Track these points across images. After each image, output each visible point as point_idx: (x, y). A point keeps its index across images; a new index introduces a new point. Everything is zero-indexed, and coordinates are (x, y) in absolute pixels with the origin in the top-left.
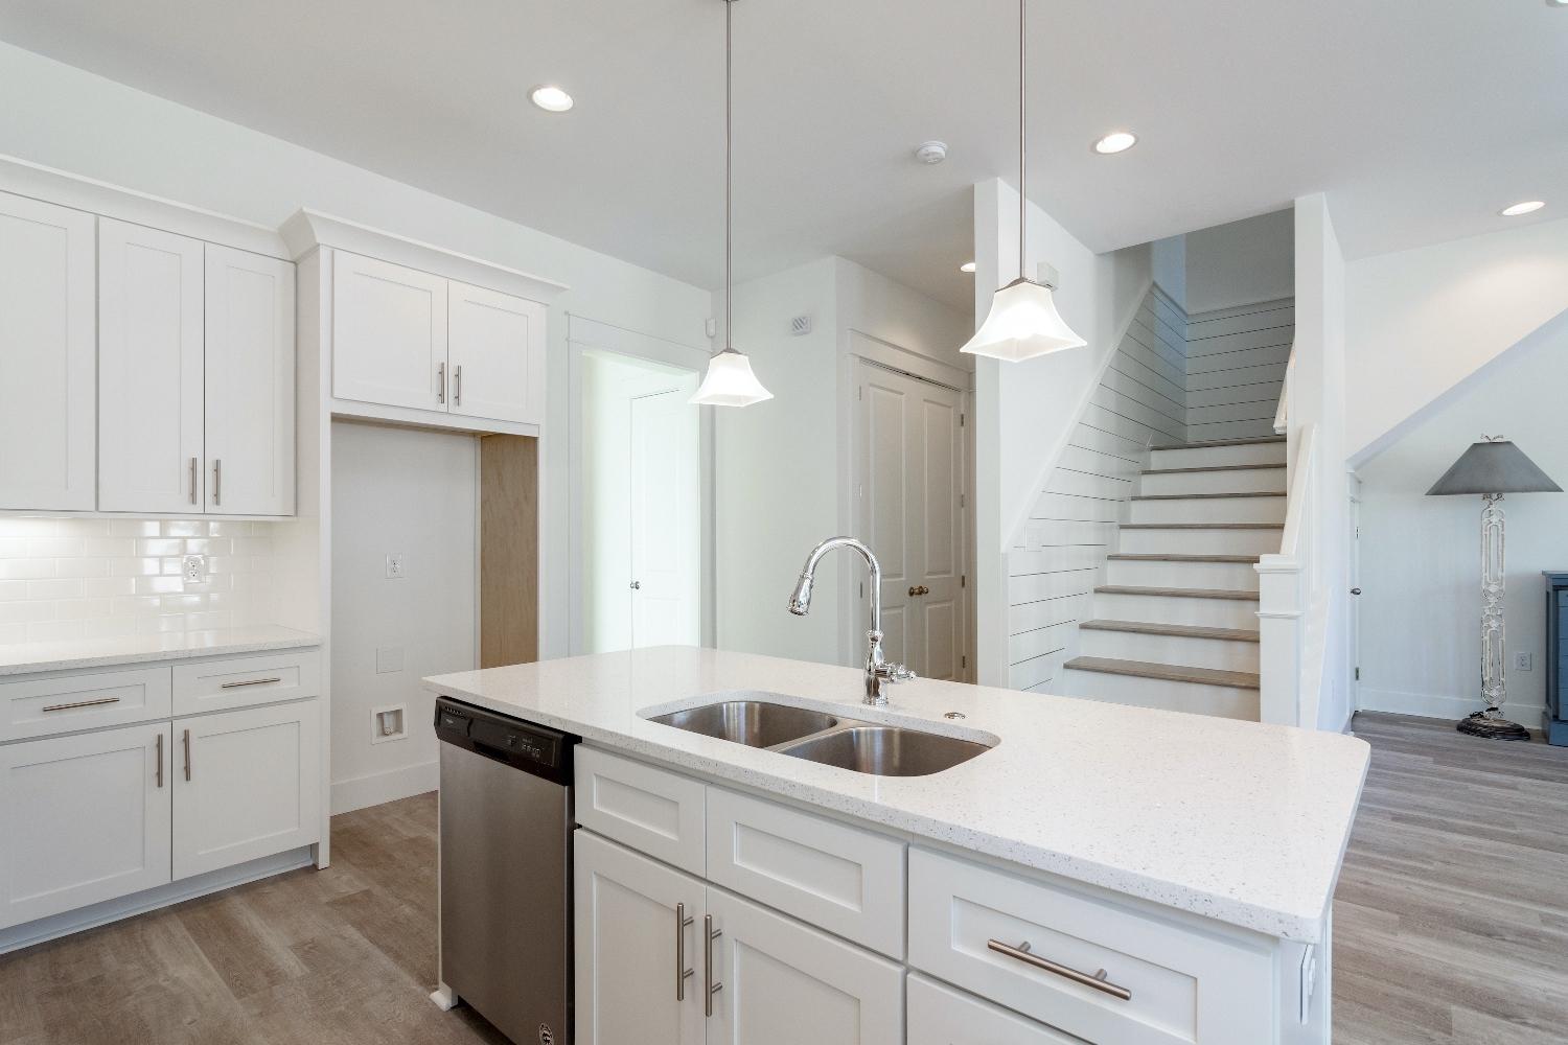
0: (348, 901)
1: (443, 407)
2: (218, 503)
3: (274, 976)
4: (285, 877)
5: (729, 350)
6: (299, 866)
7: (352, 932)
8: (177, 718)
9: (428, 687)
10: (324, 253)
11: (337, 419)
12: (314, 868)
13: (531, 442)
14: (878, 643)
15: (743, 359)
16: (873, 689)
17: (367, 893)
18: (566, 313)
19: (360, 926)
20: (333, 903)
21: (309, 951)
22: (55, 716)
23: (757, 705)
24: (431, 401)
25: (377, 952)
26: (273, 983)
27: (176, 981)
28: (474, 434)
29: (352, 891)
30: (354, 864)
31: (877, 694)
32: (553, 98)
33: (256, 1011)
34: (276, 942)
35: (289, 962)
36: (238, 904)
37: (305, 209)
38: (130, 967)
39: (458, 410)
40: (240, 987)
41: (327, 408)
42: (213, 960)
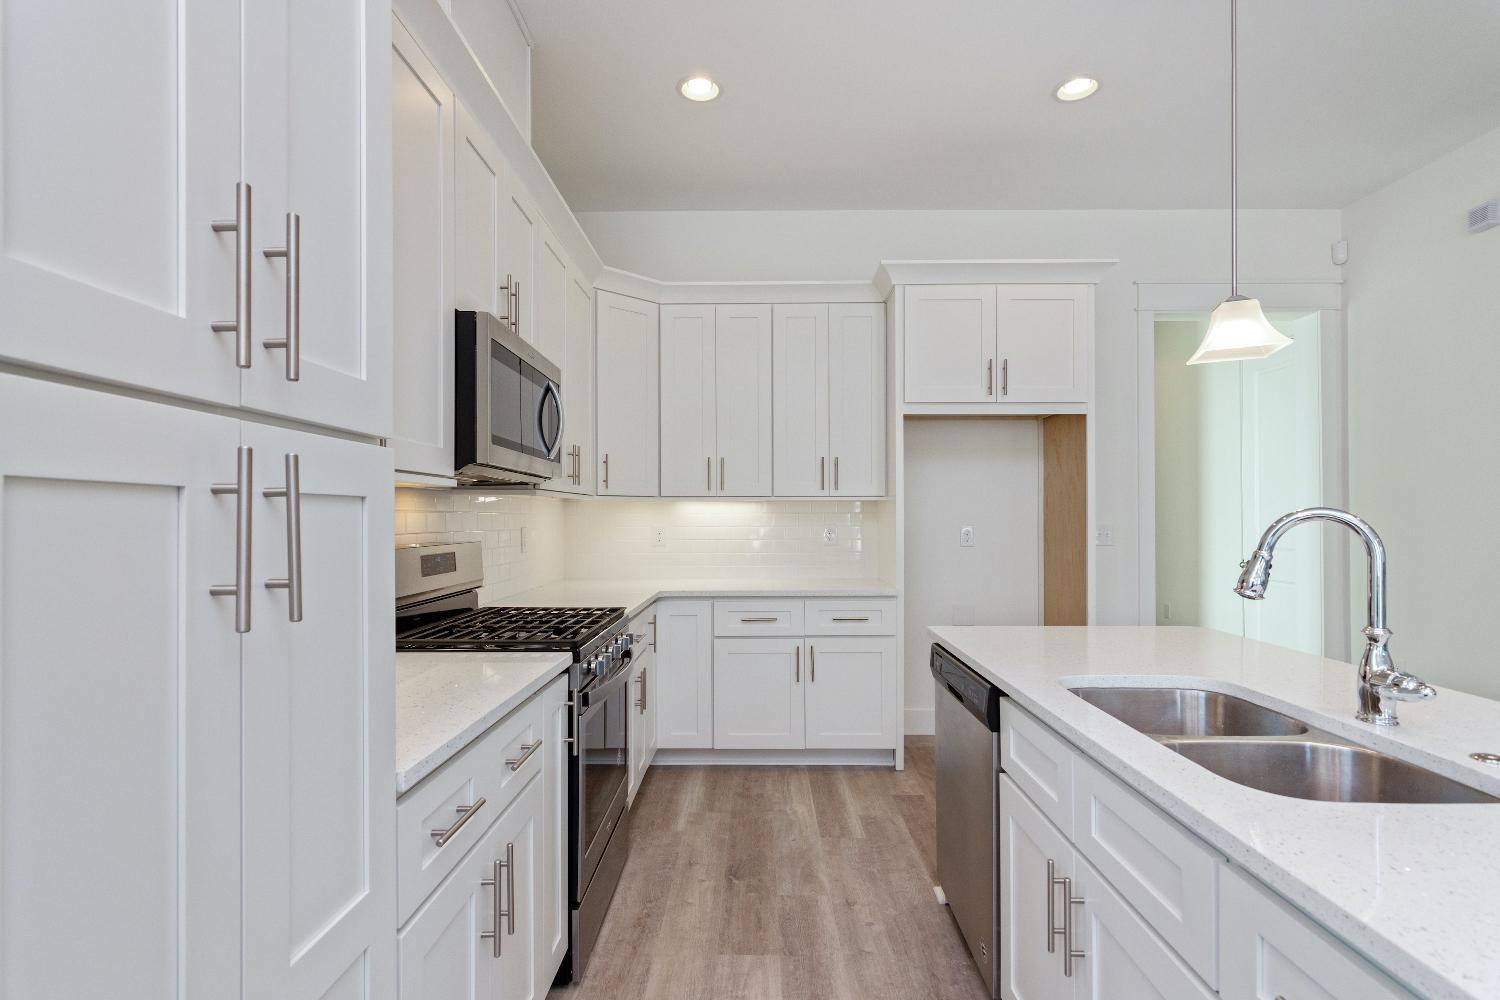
0: (908, 799)
1: (992, 399)
2: (837, 488)
3: (845, 830)
4: (874, 768)
5: (1235, 297)
6: (885, 764)
7: (900, 821)
8: (808, 636)
9: (930, 633)
10: (898, 292)
11: (907, 418)
12: (893, 769)
13: (1081, 419)
14: (1380, 645)
15: (1255, 302)
16: (1371, 702)
17: (921, 798)
18: (1134, 283)
19: (908, 819)
20: (895, 797)
21: (869, 822)
22: (748, 625)
23: (1221, 697)
24: (983, 396)
25: (912, 841)
26: (843, 835)
27: (795, 813)
28: (1036, 417)
29: (913, 793)
30: (920, 774)
31: (1377, 710)
32: (1078, 88)
33: (827, 849)
34: (854, 809)
35: (856, 827)
36: (842, 776)
37: (883, 262)
38: (777, 795)
39: (1007, 399)
40: (825, 829)
41: (900, 410)
42: (817, 807)
